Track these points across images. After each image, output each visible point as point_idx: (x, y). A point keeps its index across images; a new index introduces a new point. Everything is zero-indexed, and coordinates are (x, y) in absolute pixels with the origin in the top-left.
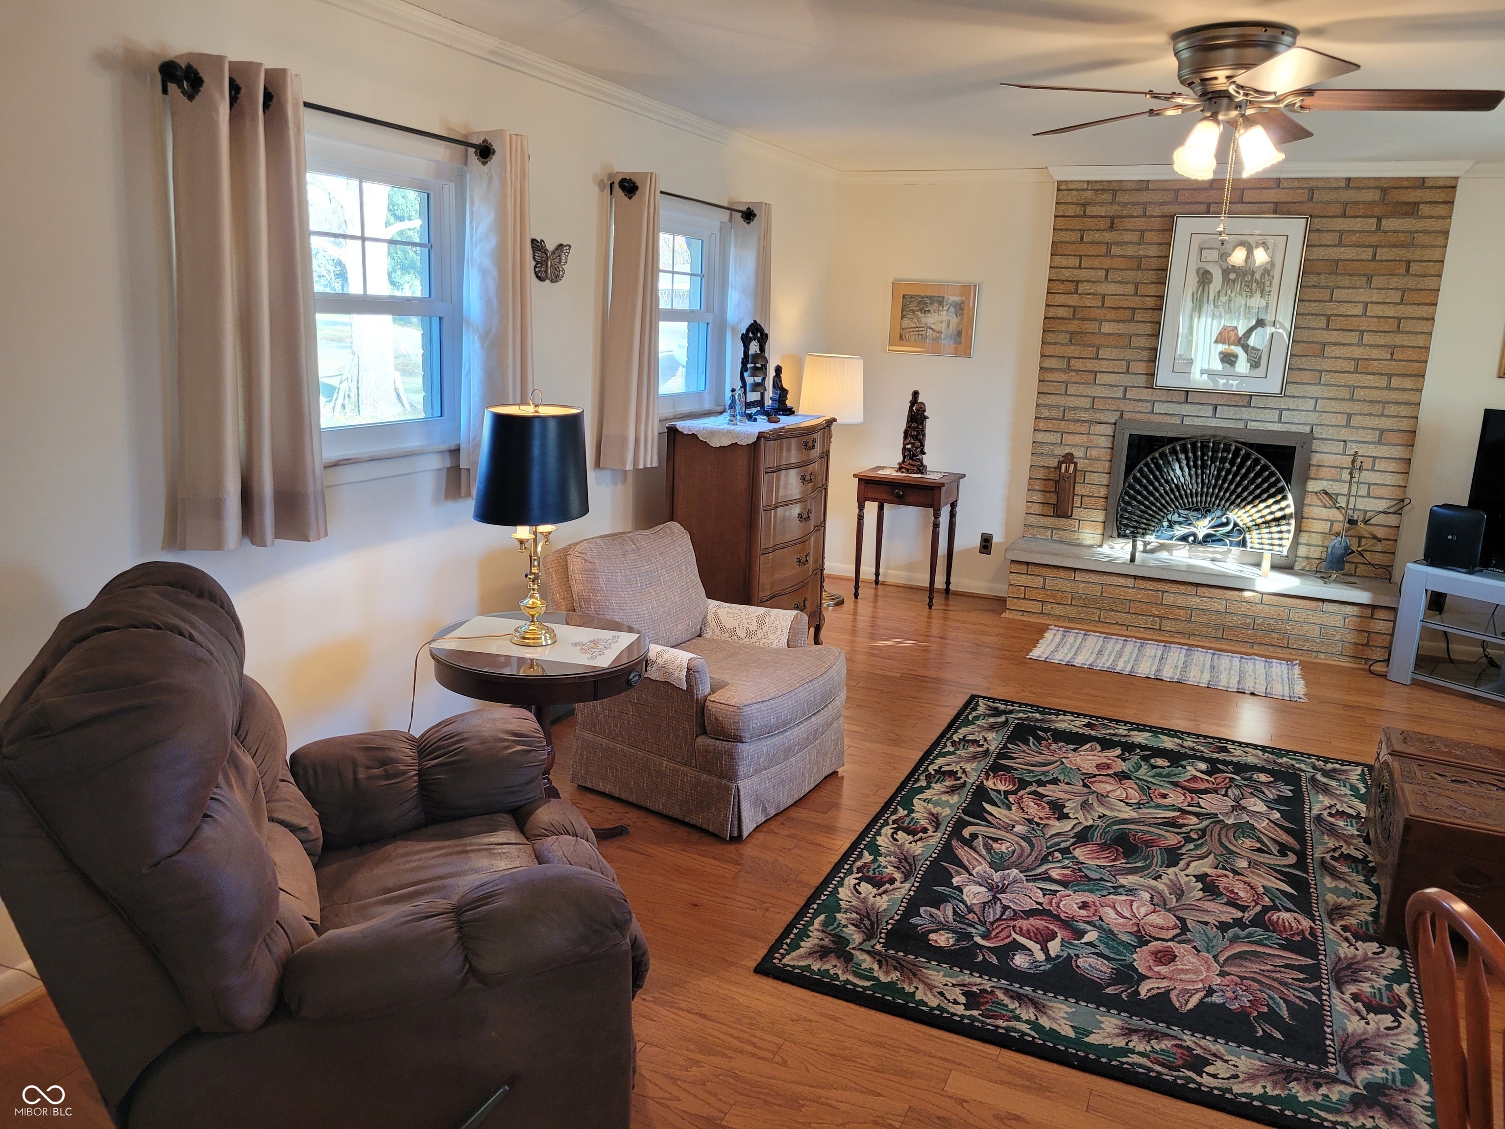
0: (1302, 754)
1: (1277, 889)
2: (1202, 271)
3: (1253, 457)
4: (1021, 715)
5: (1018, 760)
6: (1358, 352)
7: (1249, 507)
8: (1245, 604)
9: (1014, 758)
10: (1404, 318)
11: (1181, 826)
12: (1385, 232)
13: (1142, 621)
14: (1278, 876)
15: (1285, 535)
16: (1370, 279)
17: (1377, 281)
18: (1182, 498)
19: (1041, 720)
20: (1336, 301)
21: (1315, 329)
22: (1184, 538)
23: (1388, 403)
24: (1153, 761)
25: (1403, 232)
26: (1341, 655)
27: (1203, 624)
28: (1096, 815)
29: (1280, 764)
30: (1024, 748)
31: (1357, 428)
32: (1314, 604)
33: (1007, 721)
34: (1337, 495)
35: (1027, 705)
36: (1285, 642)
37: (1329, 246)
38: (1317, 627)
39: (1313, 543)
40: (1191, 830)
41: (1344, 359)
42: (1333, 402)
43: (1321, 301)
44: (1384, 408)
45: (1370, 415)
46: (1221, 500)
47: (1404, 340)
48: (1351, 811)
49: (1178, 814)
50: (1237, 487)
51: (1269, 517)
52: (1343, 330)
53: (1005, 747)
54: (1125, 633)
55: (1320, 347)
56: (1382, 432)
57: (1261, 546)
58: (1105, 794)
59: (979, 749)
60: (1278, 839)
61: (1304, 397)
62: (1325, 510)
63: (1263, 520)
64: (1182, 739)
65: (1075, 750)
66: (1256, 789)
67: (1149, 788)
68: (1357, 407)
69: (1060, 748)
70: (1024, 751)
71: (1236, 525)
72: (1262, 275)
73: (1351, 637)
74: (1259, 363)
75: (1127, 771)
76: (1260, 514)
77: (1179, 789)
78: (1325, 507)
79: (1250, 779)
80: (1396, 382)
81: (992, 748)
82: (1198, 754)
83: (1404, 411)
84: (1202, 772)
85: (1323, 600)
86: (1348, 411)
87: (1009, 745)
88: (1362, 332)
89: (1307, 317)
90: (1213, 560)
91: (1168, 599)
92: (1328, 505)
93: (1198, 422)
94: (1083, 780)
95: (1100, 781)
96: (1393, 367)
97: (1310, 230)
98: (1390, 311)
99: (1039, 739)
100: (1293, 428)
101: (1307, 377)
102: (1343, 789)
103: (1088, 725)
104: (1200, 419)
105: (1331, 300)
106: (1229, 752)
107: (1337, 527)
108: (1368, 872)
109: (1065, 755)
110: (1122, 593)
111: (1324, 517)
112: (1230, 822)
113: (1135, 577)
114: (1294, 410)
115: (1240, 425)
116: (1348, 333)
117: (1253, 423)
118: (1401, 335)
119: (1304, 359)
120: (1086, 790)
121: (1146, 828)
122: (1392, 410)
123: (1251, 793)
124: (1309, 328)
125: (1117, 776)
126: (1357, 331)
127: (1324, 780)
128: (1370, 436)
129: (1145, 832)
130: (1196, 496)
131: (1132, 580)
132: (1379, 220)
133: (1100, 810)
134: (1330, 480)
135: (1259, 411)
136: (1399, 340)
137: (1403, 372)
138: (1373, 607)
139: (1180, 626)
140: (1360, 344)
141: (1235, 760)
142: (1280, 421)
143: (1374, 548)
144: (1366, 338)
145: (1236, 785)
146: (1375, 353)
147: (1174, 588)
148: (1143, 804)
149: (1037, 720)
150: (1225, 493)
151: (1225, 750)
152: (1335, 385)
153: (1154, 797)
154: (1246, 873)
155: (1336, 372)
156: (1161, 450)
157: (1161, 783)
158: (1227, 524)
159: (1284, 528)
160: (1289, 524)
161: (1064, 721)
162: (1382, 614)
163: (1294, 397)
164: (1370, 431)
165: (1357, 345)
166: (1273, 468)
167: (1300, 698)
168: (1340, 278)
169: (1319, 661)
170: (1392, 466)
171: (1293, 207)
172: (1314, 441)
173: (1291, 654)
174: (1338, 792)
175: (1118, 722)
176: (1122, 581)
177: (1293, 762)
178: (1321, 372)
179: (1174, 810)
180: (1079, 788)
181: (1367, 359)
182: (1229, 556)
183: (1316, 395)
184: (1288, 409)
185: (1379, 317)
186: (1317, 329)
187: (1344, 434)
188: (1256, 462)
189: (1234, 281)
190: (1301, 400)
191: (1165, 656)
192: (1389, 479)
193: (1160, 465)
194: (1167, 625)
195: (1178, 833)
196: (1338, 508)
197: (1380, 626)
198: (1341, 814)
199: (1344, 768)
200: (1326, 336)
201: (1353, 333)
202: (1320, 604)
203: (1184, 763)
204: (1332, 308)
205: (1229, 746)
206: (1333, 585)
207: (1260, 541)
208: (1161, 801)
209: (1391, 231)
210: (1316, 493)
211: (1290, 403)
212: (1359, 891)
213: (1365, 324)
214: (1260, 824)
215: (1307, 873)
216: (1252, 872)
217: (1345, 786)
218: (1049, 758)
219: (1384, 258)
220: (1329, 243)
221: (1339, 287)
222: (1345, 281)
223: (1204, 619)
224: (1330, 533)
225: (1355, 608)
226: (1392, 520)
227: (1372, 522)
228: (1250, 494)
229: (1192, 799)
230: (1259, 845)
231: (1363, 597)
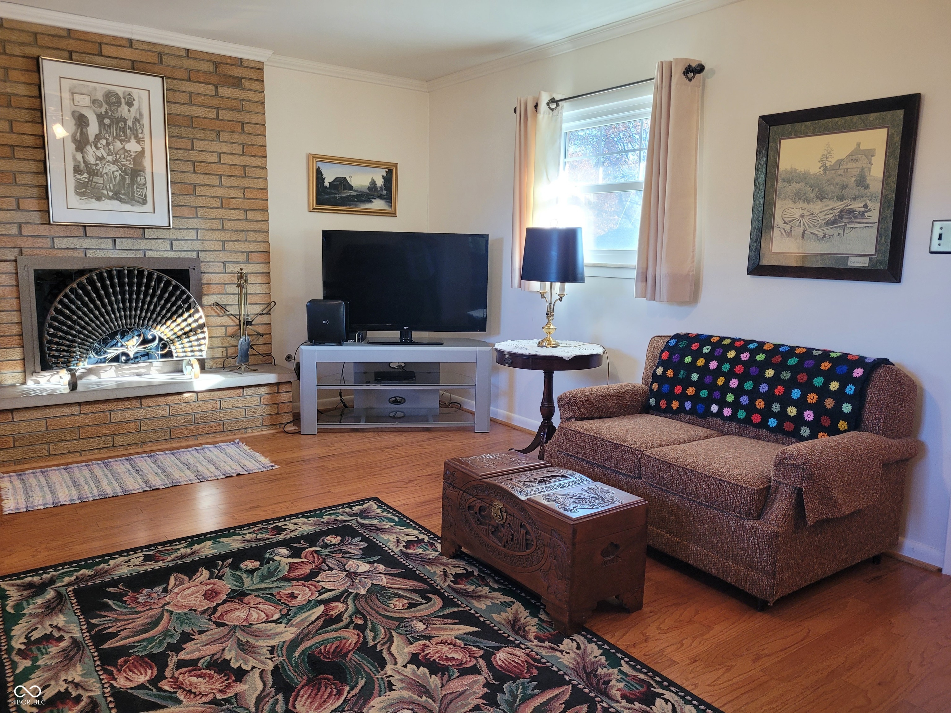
0: (331, 507)
1: (466, 634)
2: (77, 114)
3: (165, 279)
4: (67, 580)
5: (123, 634)
6: (220, 192)
7: (169, 322)
8: (184, 405)
9: (115, 635)
10: (248, 166)
11: (339, 618)
12: (222, 97)
13: (94, 443)
14: (452, 621)
15: (202, 342)
16: (218, 135)
17: (224, 136)
18: (108, 323)
19: (96, 575)
20: (196, 150)
21: (185, 172)
22: (116, 359)
23: (248, 231)
24: (243, 566)
25: (235, 99)
26: (263, 426)
27: (152, 431)
28: (265, 651)
29: (327, 523)
30: (113, 615)
31: (231, 252)
32: (237, 392)
33: (59, 596)
34: (226, 305)
35: (63, 565)
36: (221, 427)
37: (183, 104)
38: (243, 410)
39: (215, 346)
40: (350, 616)
41: (212, 197)
42: (210, 232)
43: (186, 149)
44: (246, 235)
45: (237, 241)
46: (144, 320)
47: (250, 183)
48: (411, 538)
49: (321, 608)
50: (155, 307)
51: (187, 329)
52: (206, 174)
53: (91, 627)
54: (80, 459)
55: (192, 187)
56: (248, 253)
57: (184, 354)
58: (245, 623)
59: (63, 644)
60: (409, 587)
61: (187, 229)
62: (219, 318)
63: (183, 331)
64: (239, 534)
65: (165, 591)
66: (341, 551)
67: (272, 595)
68: (227, 236)
69: (149, 596)
70: (117, 620)
71: (161, 339)
72: (134, 123)
73: (267, 411)
74: (146, 200)
75: (235, 588)
76: (179, 328)
77: (295, 583)
78: (219, 316)
79: (325, 546)
80: (251, 215)
81: (77, 635)
82: (268, 542)
83: (260, 237)
84: (289, 557)
85: (243, 387)
86: (222, 239)
87: (93, 621)
88: (221, 176)
89: (177, 162)
90: (139, 375)
91: (117, 417)
92: (221, 314)
93: (101, 254)
94: (210, 620)
95: (227, 612)
96: (246, 204)
97: (167, 90)
98: (238, 161)
99: (117, 597)
100: (184, 255)
101: (186, 212)
102: (385, 523)
103: (147, 558)
104: (102, 252)
105: (193, 149)
106: (286, 530)
107: (231, 330)
108: (483, 581)
109: (162, 602)
110: (68, 422)
111: (219, 324)
112: (363, 592)
113: (80, 404)
114: (181, 240)
115: (140, 255)
116: (210, 177)
117: (150, 253)
118: (247, 179)
119: (181, 197)
120: (224, 630)
121: (319, 638)
122: (252, 236)
123: (343, 557)
124: (180, 171)
125: (234, 597)
126: (216, 175)
127: (366, 522)
128: (241, 257)
129: (324, 642)
130: (121, 320)
131: (77, 408)
132: (216, 88)
133: (261, 643)
134: (218, 294)
135: (153, 241)
136: (247, 183)
137: (254, 207)
138: (277, 384)
139: (132, 438)
140: (221, 185)
141: (297, 533)
142: (172, 249)
143: (258, 342)
144: (225, 181)
145: (326, 556)
146: (233, 193)
147: (120, 405)
148: (287, 614)
149: (91, 577)
150: (146, 313)
151: (279, 530)
152: (209, 219)
153: (286, 602)
154: (432, 633)
155: (207, 207)
156: (78, 281)
157: (275, 584)
158: (154, 339)
159: (201, 336)
160: (203, 332)
161: (119, 565)
162: (284, 388)
163: (179, 229)
164: (240, 254)
165: (218, 186)
166: (183, 288)
167: (273, 466)
168: (197, 131)
169: (248, 435)
170: (260, 279)
171: (148, 67)
172: (202, 264)
173: (227, 435)
174: (385, 527)
175: (171, 542)
176: (67, 410)
177: (333, 517)
178: (196, 207)
179: (315, 606)
180: (216, 632)
181: (228, 198)
182: (152, 368)
183: (196, 227)
184: (177, 239)
185: (230, 165)
186: (187, 172)
187: (222, 257)
188: (168, 283)
189: (109, 126)
190: (185, 231)
191: (137, 468)
192: (259, 289)
193: (80, 295)
194: (119, 440)
195: (347, 627)
196: (228, 316)
197: (284, 397)
198: (409, 544)
199: (365, 506)
200: (195, 178)
201: (214, 177)
202: (242, 390)
203: (267, 555)
204: (194, 156)
205: (280, 524)
206: (245, 374)
207: (183, 350)
208: (294, 603)
209: (226, 97)
210: (210, 306)
211: (178, 234)
212: (502, 601)
213: (222, 170)
214: (383, 582)
215: (459, 606)
216: (435, 629)
217: (384, 521)
218: (151, 613)
219: (225, 119)
220: (182, 101)
221: (197, 139)
222: (201, 135)
223: (152, 426)
224: (226, 336)
225: (266, 388)
226: (265, 319)
227: (253, 323)
228: (168, 312)
229: (315, 586)
230: (405, 601)
231: (271, 378)
